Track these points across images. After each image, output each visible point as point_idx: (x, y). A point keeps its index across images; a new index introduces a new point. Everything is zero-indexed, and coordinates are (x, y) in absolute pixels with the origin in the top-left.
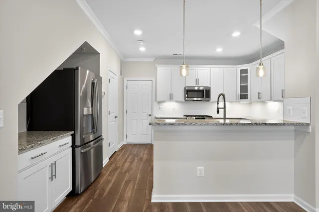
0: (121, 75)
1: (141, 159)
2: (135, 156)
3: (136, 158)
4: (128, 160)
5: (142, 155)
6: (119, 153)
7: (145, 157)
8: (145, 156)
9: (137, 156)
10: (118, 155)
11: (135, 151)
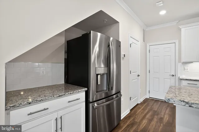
0: (144, 41)
1: (161, 119)
2: (155, 113)
3: (156, 116)
4: (148, 116)
5: (163, 114)
6: (140, 106)
7: (166, 118)
8: (166, 116)
9: (157, 115)
10: (140, 108)
11: (156, 107)
